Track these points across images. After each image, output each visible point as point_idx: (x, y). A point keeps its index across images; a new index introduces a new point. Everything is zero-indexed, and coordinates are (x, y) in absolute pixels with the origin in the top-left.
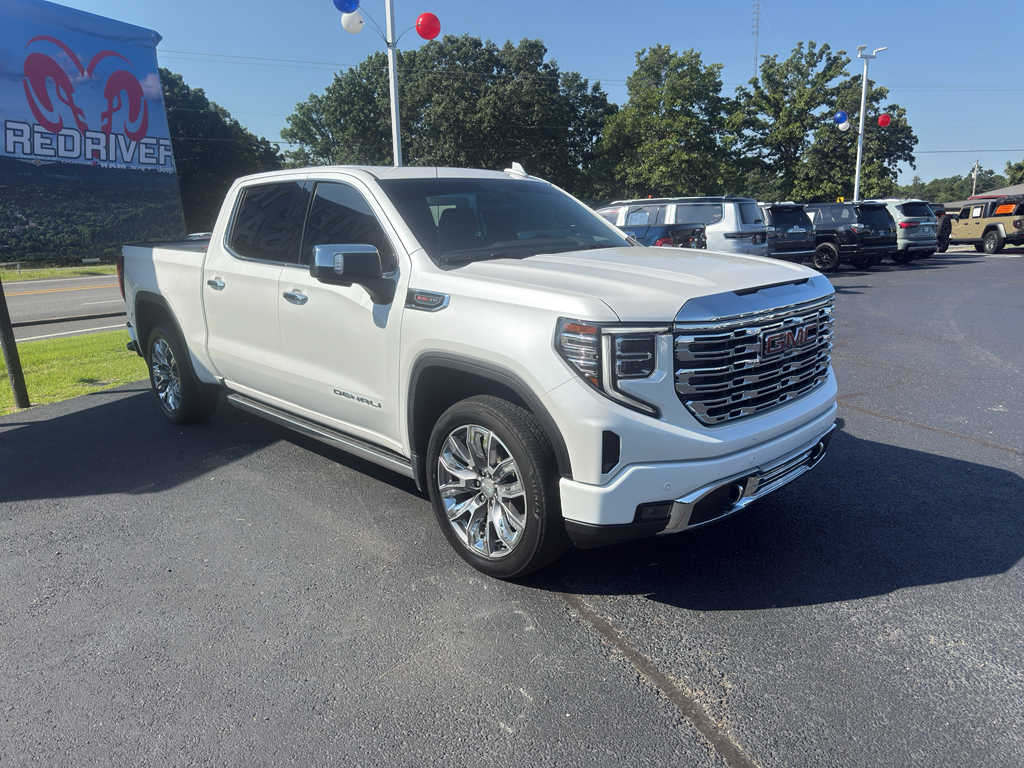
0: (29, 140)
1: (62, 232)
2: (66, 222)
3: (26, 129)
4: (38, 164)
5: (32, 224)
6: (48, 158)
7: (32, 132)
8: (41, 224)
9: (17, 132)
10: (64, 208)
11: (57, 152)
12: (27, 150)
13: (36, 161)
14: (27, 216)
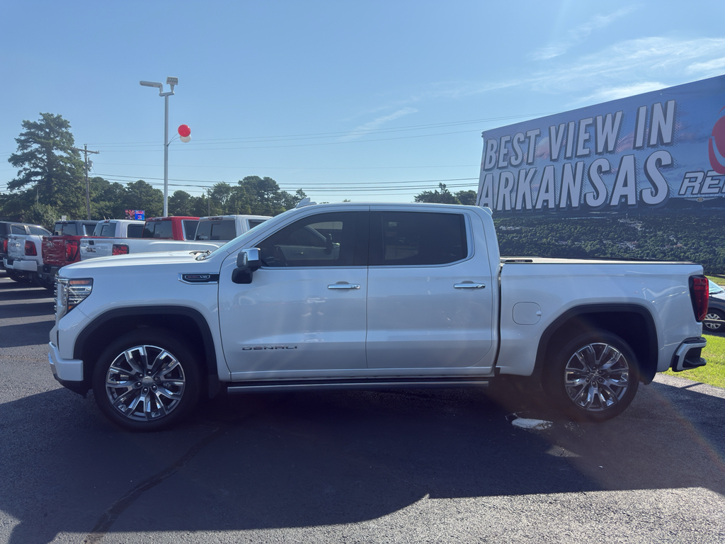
0: (700, 183)
1: (701, 251)
2: (708, 244)
3: (700, 176)
4: (701, 201)
5: (679, 245)
6: (711, 195)
7: (705, 176)
8: (686, 245)
9: (692, 180)
10: (710, 233)
11: (721, 191)
12: (696, 191)
13: (701, 198)
14: (678, 239)
